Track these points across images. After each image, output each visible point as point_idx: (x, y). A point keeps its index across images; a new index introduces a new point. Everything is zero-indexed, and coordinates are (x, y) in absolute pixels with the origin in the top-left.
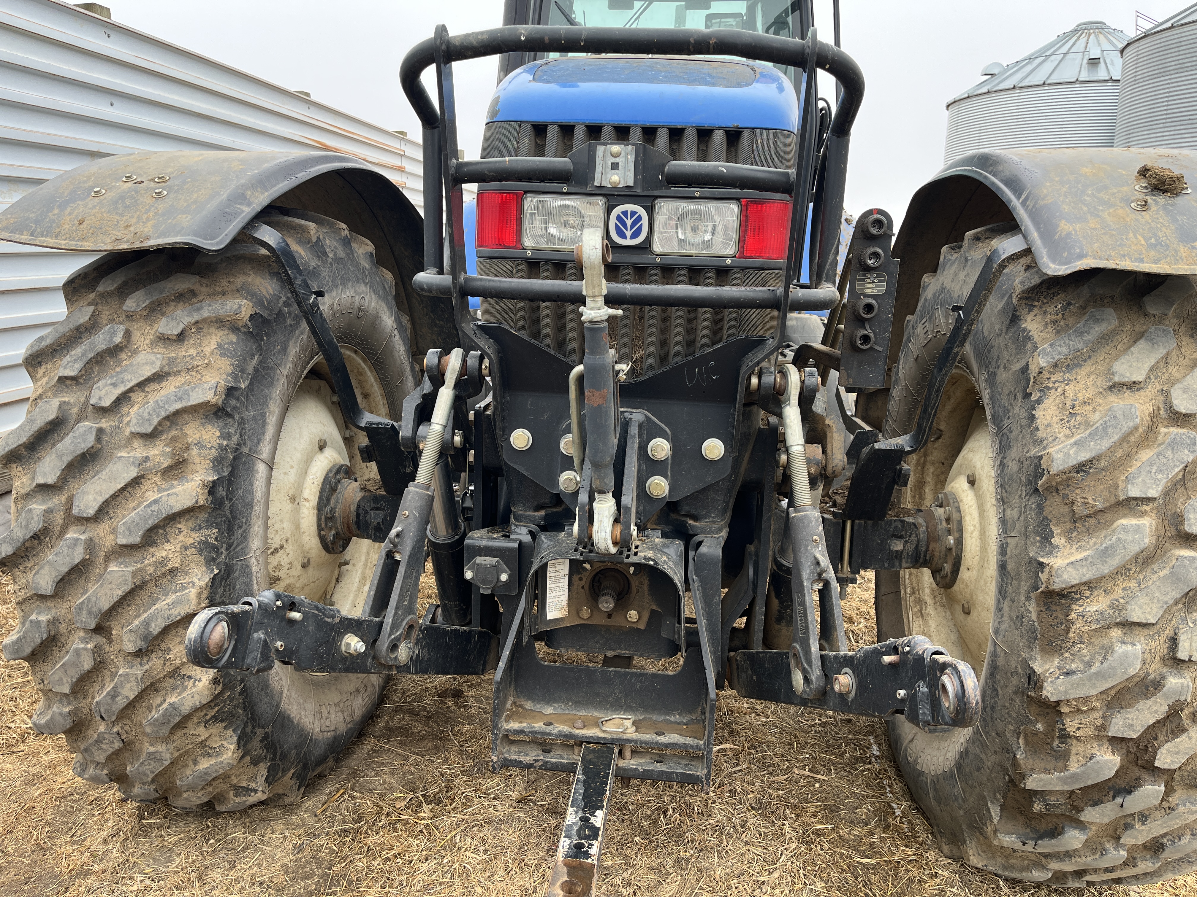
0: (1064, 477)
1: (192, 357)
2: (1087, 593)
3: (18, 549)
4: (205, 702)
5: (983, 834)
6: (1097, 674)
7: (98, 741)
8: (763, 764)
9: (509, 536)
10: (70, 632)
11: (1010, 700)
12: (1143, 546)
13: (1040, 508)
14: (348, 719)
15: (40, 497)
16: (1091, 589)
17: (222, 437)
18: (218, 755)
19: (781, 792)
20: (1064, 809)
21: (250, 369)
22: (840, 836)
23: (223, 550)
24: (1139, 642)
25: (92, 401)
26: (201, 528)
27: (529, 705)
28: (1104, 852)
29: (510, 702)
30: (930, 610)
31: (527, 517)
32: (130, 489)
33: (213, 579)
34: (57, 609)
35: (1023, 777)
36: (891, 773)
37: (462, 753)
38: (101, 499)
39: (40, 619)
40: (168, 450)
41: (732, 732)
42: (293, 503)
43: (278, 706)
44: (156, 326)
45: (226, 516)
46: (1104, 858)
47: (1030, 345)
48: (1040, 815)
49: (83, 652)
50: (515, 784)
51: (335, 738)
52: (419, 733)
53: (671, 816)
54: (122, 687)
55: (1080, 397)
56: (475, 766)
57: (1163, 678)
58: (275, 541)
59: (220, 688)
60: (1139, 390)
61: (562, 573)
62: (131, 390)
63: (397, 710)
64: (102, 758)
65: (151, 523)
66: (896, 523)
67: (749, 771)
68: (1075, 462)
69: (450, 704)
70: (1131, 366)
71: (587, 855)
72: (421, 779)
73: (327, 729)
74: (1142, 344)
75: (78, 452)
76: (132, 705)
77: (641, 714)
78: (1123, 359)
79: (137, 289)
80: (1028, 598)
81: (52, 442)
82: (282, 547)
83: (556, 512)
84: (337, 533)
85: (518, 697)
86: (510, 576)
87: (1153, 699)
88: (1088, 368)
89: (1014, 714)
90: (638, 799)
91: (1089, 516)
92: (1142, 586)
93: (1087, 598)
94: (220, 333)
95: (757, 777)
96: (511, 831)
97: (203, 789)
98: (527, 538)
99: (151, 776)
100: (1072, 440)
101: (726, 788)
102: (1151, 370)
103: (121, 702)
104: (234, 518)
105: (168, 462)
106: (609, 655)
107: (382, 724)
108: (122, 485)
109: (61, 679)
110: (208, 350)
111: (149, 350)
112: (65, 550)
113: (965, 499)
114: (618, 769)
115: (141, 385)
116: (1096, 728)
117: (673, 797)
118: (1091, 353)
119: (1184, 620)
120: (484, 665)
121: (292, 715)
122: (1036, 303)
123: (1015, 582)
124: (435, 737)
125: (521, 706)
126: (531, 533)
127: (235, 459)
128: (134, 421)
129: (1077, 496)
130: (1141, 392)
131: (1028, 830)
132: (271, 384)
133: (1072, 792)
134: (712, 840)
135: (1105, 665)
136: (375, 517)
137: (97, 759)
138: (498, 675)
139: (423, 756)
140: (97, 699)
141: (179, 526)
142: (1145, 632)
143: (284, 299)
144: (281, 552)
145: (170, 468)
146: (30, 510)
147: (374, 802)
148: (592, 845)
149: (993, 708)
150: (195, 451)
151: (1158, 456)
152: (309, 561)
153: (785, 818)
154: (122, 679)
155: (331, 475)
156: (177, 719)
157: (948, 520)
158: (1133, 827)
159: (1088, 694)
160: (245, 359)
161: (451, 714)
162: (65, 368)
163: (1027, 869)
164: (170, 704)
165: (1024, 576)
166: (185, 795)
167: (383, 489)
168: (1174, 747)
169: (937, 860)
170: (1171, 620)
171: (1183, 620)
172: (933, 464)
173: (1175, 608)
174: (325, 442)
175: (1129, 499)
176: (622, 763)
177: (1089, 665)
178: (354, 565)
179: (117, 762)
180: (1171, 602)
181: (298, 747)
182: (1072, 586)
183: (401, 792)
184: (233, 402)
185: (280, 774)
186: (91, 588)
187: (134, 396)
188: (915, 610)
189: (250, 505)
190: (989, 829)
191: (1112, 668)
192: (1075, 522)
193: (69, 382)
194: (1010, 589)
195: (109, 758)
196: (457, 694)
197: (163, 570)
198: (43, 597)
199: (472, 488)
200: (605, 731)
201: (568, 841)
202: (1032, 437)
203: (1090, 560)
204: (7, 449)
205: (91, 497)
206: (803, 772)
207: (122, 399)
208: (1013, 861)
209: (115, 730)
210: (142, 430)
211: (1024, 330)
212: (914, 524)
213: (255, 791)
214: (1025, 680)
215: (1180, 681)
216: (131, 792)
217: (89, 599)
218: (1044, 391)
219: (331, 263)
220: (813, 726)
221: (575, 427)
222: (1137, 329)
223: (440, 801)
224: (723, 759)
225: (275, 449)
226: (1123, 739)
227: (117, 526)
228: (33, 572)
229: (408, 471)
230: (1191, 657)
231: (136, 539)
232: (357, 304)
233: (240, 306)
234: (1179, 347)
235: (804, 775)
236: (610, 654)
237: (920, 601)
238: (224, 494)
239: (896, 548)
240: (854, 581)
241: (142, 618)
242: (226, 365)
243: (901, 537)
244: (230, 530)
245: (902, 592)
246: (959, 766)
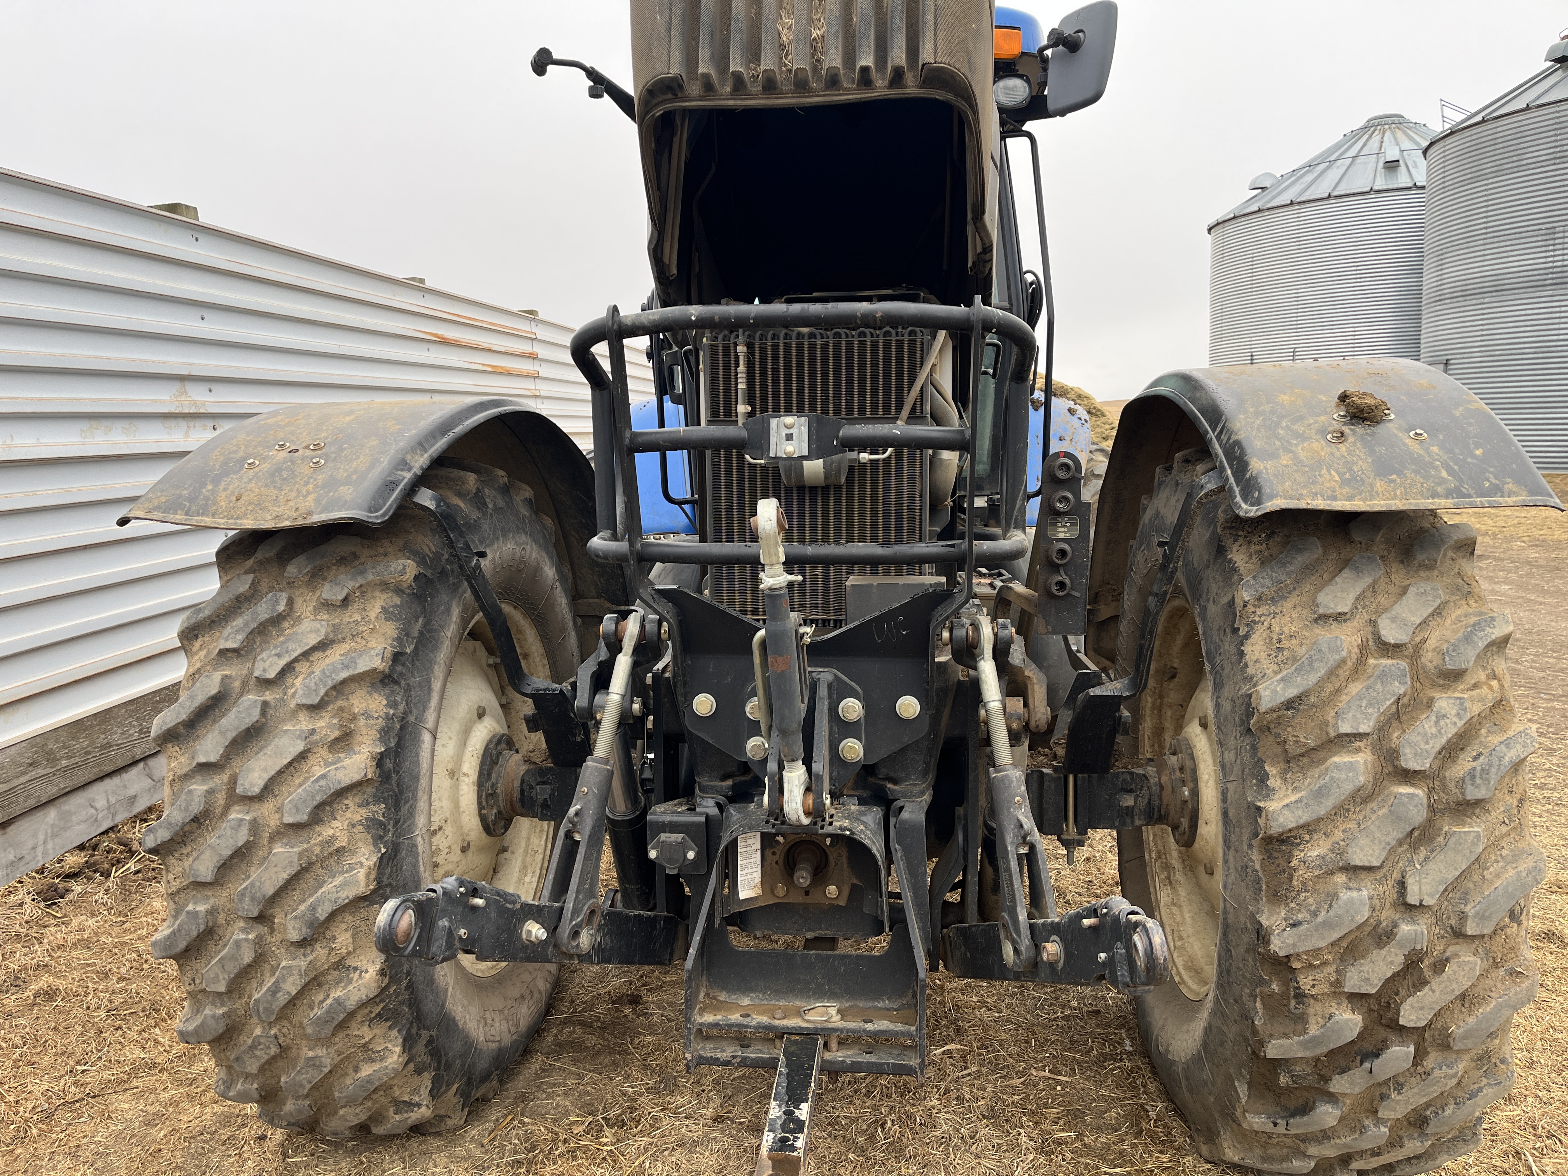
0: (1275, 715)
1: (357, 623)
2: (1307, 837)
3: (177, 834)
4: (371, 996)
5: (1235, 1120)
6: (1324, 923)
7: (253, 1047)
8: (995, 1065)
9: (694, 810)
10: (228, 924)
11: (1244, 959)
12: (1358, 784)
13: (1254, 748)
14: (513, 1030)
15: (200, 777)
16: (1310, 832)
17: (388, 706)
18: (382, 1059)
19: (1016, 1098)
20: (1312, 1080)
21: (416, 634)
22: (1085, 1145)
23: (390, 827)
24: (1366, 887)
25: (257, 673)
26: (368, 804)
27: (723, 996)
28: (1363, 1130)
29: (702, 994)
30: (1179, 876)
31: (713, 787)
32: (296, 765)
33: (381, 859)
34: (216, 897)
35: (1262, 1044)
36: (1146, 1071)
37: (646, 1067)
38: (266, 776)
39: (198, 909)
40: (335, 721)
41: (958, 1031)
42: (452, 778)
43: (443, 1005)
44: (318, 593)
45: (393, 790)
46: (1364, 1136)
47: (1236, 577)
48: (1288, 1090)
49: (244, 944)
50: (709, 1099)
51: (500, 1049)
52: (593, 1047)
53: (890, 1129)
54: (284, 981)
55: (1286, 630)
56: (661, 1082)
57: (1395, 925)
58: (436, 821)
59: (386, 980)
60: (1345, 621)
61: (754, 847)
62: (296, 660)
63: (565, 1022)
64: (252, 1067)
65: (318, 798)
66: (1124, 776)
67: (979, 1075)
68: (1283, 699)
69: (627, 1011)
70: (1335, 597)
71: (793, 1148)
72: (601, 1100)
73: (492, 1038)
74: (1347, 573)
75: (244, 727)
76: (293, 1002)
77: (847, 1001)
78: (1327, 590)
79: (297, 555)
80: (1250, 846)
81: (212, 718)
82: (440, 828)
83: (745, 781)
84: (499, 812)
85: (712, 988)
86: (697, 854)
87: (1386, 949)
88: (1293, 600)
89: (1248, 975)
90: (851, 1111)
91: (1302, 755)
92: (1362, 827)
93: (1307, 842)
94: (385, 596)
95: (989, 1081)
96: (707, 1154)
97: (362, 1104)
98: (714, 811)
99: (308, 1086)
100: (1279, 677)
101: (953, 1095)
102: (1358, 599)
103: (282, 999)
104: (401, 792)
105: (337, 734)
106: (809, 937)
107: (550, 1039)
108: (289, 760)
109: (217, 976)
110: (373, 615)
111: (312, 617)
112: (229, 832)
113: (1198, 745)
114: (824, 1061)
115: (306, 655)
116: (1332, 984)
117: (892, 1108)
118: (1296, 585)
119: (1411, 861)
120: (671, 954)
121: (458, 1018)
122: (1241, 533)
123: (1237, 830)
124: (612, 1051)
125: (715, 998)
126: (718, 805)
127: (402, 728)
128: (300, 692)
129: (1288, 734)
130: (1349, 623)
131: (1278, 1109)
132: (436, 648)
133: (1317, 1060)
134: (938, 1153)
135: (1331, 913)
136: (542, 793)
137: (249, 1069)
138: (689, 963)
139: (600, 1074)
140: (256, 996)
141: (346, 802)
142: (1372, 876)
143: (446, 556)
144: (440, 834)
145: (337, 740)
146: (190, 792)
147: (547, 1128)
148: (798, 1138)
149: (1228, 971)
150: (362, 722)
151: (1367, 689)
152: (469, 844)
153: (1022, 1127)
154: (285, 972)
155: (491, 746)
156: (342, 1016)
157: (1182, 769)
158: (1388, 1097)
159: (1317, 946)
160: (409, 622)
161: (629, 1025)
162: (226, 640)
163: (1287, 1158)
164: (335, 999)
165: (1244, 823)
166: (341, 1112)
167: (550, 760)
168: (1417, 1002)
169: (1195, 1166)
170: (1398, 862)
171: (1409, 862)
172: (1170, 706)
173: (1400, 850)
174: (484, 709)
175: (1341, 736)
176: (828, 1056)
177: (1315, 914)
178: (513, 853)
179: (268, 1074)
180: (1393, 843)
181: (464, 1055)
182: (1290, 830)
183: (578, 1116)
184: (399, 668)
185: (444, 1088)
186: (255, 873)
187: (298, 666)
188: (1163, 876)
189: (416, 778)
190: (1239, 1111)
191: (1339, 916)
192: (1288, 762)
193: (230, 654)
194: (1233, 838)
195: (262, 1069)
196: (635, 1000)
197: (331, 850)
198: (199, 885)
199: (651, 756)
200: (807, 1021)
201: (772, 1135)
202: (1242, 674)
203: (1305, 801)
204: (164, 728)
205: (256, 774)
206: (1043, 1073)
207: (287, 670)
208: (1271, 1151)
209: (273, 1032)
210: (305, 701)
211: (1230, 561)
212: (1144, 776)
213: (419, 1105)
214: (1254, 936)
215: (1413, 927)
216: (281, 1110)
217: (252, 884)
218: (1252, 625)
219: (491, 515)
220: (1055, 1020)
221: (760, 691)
222: (1342, 556)
223: (624, 1124)
224: (949, 1062)
225: (439, 717)
226: (1362, 996)
227: (283, 805)
228: (191, 859)
229: (579, 740)
230: (1421, 901)
231: (303, 817)
232: (518, 555)
233: (405, 566)
234: (1388, 574)
235: (1044, 1077)
236: (810, 935)
237: (1167, 867)
238: (391, 766)
239: (1126, 804)
240: (1081, 843)
241: (308, 903)
242: (390, 629)
243: (1131, 791)
244: (397, 806)
245: (1147, 857)
246: (1205, 1044)
